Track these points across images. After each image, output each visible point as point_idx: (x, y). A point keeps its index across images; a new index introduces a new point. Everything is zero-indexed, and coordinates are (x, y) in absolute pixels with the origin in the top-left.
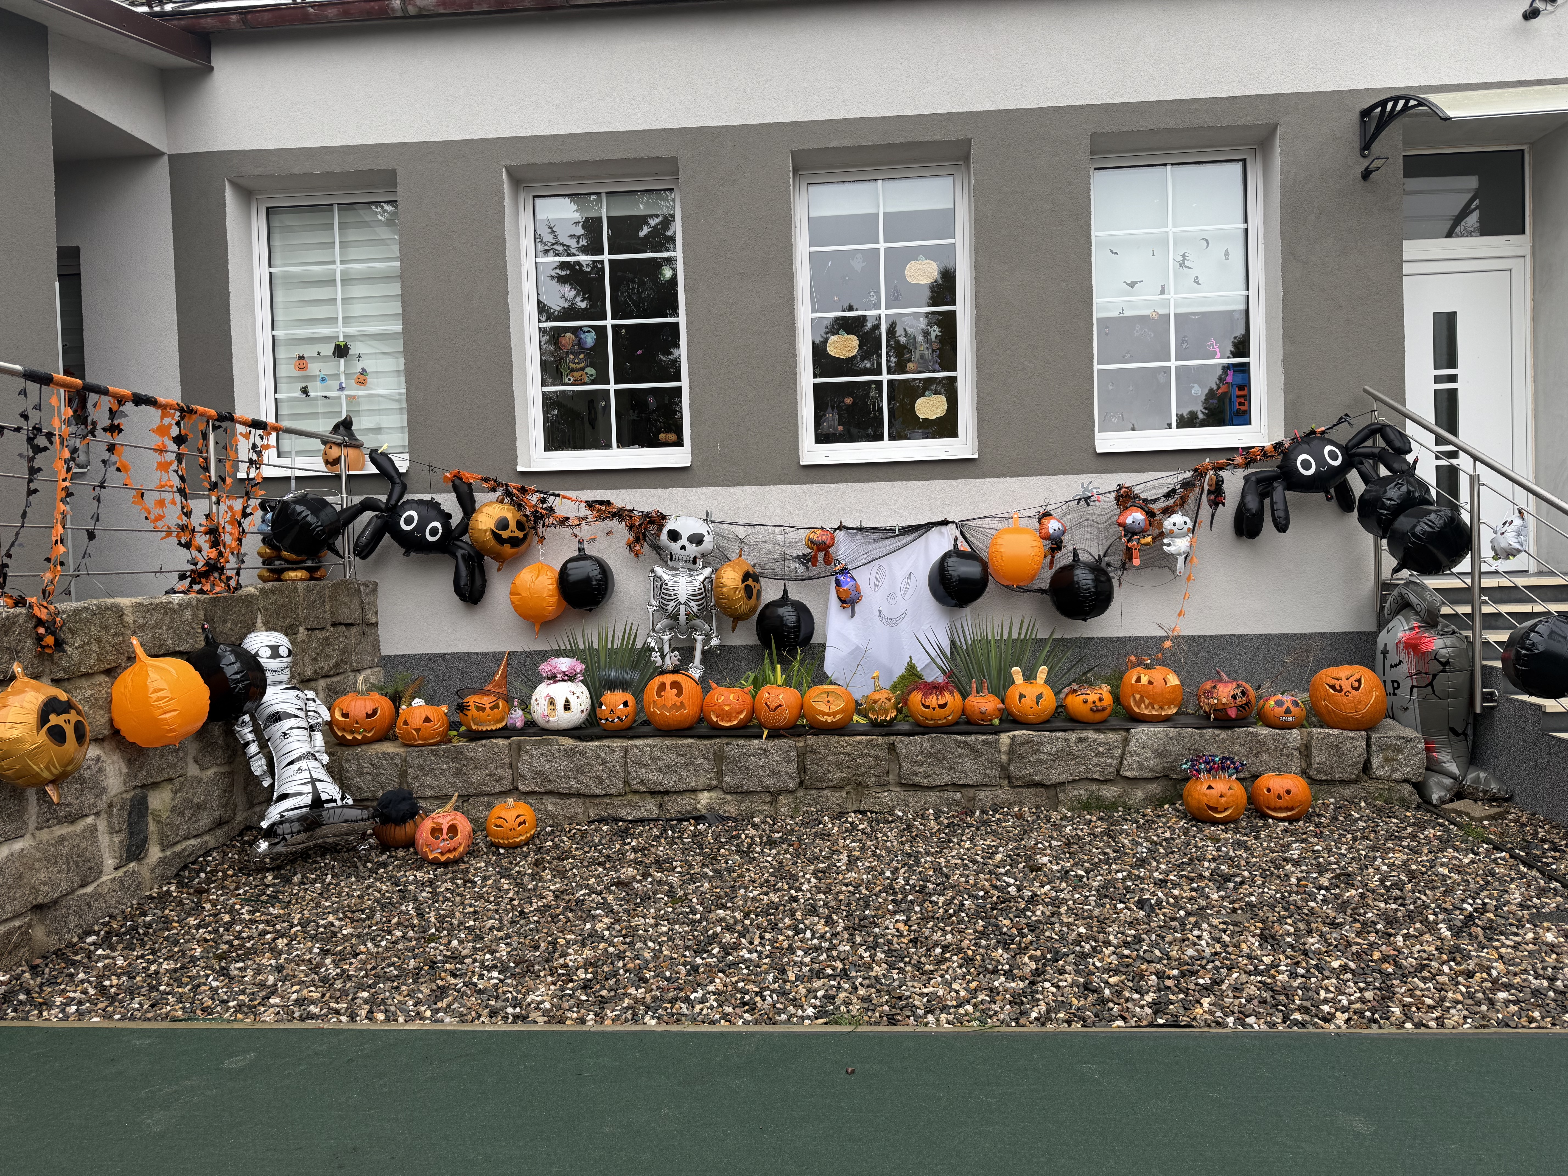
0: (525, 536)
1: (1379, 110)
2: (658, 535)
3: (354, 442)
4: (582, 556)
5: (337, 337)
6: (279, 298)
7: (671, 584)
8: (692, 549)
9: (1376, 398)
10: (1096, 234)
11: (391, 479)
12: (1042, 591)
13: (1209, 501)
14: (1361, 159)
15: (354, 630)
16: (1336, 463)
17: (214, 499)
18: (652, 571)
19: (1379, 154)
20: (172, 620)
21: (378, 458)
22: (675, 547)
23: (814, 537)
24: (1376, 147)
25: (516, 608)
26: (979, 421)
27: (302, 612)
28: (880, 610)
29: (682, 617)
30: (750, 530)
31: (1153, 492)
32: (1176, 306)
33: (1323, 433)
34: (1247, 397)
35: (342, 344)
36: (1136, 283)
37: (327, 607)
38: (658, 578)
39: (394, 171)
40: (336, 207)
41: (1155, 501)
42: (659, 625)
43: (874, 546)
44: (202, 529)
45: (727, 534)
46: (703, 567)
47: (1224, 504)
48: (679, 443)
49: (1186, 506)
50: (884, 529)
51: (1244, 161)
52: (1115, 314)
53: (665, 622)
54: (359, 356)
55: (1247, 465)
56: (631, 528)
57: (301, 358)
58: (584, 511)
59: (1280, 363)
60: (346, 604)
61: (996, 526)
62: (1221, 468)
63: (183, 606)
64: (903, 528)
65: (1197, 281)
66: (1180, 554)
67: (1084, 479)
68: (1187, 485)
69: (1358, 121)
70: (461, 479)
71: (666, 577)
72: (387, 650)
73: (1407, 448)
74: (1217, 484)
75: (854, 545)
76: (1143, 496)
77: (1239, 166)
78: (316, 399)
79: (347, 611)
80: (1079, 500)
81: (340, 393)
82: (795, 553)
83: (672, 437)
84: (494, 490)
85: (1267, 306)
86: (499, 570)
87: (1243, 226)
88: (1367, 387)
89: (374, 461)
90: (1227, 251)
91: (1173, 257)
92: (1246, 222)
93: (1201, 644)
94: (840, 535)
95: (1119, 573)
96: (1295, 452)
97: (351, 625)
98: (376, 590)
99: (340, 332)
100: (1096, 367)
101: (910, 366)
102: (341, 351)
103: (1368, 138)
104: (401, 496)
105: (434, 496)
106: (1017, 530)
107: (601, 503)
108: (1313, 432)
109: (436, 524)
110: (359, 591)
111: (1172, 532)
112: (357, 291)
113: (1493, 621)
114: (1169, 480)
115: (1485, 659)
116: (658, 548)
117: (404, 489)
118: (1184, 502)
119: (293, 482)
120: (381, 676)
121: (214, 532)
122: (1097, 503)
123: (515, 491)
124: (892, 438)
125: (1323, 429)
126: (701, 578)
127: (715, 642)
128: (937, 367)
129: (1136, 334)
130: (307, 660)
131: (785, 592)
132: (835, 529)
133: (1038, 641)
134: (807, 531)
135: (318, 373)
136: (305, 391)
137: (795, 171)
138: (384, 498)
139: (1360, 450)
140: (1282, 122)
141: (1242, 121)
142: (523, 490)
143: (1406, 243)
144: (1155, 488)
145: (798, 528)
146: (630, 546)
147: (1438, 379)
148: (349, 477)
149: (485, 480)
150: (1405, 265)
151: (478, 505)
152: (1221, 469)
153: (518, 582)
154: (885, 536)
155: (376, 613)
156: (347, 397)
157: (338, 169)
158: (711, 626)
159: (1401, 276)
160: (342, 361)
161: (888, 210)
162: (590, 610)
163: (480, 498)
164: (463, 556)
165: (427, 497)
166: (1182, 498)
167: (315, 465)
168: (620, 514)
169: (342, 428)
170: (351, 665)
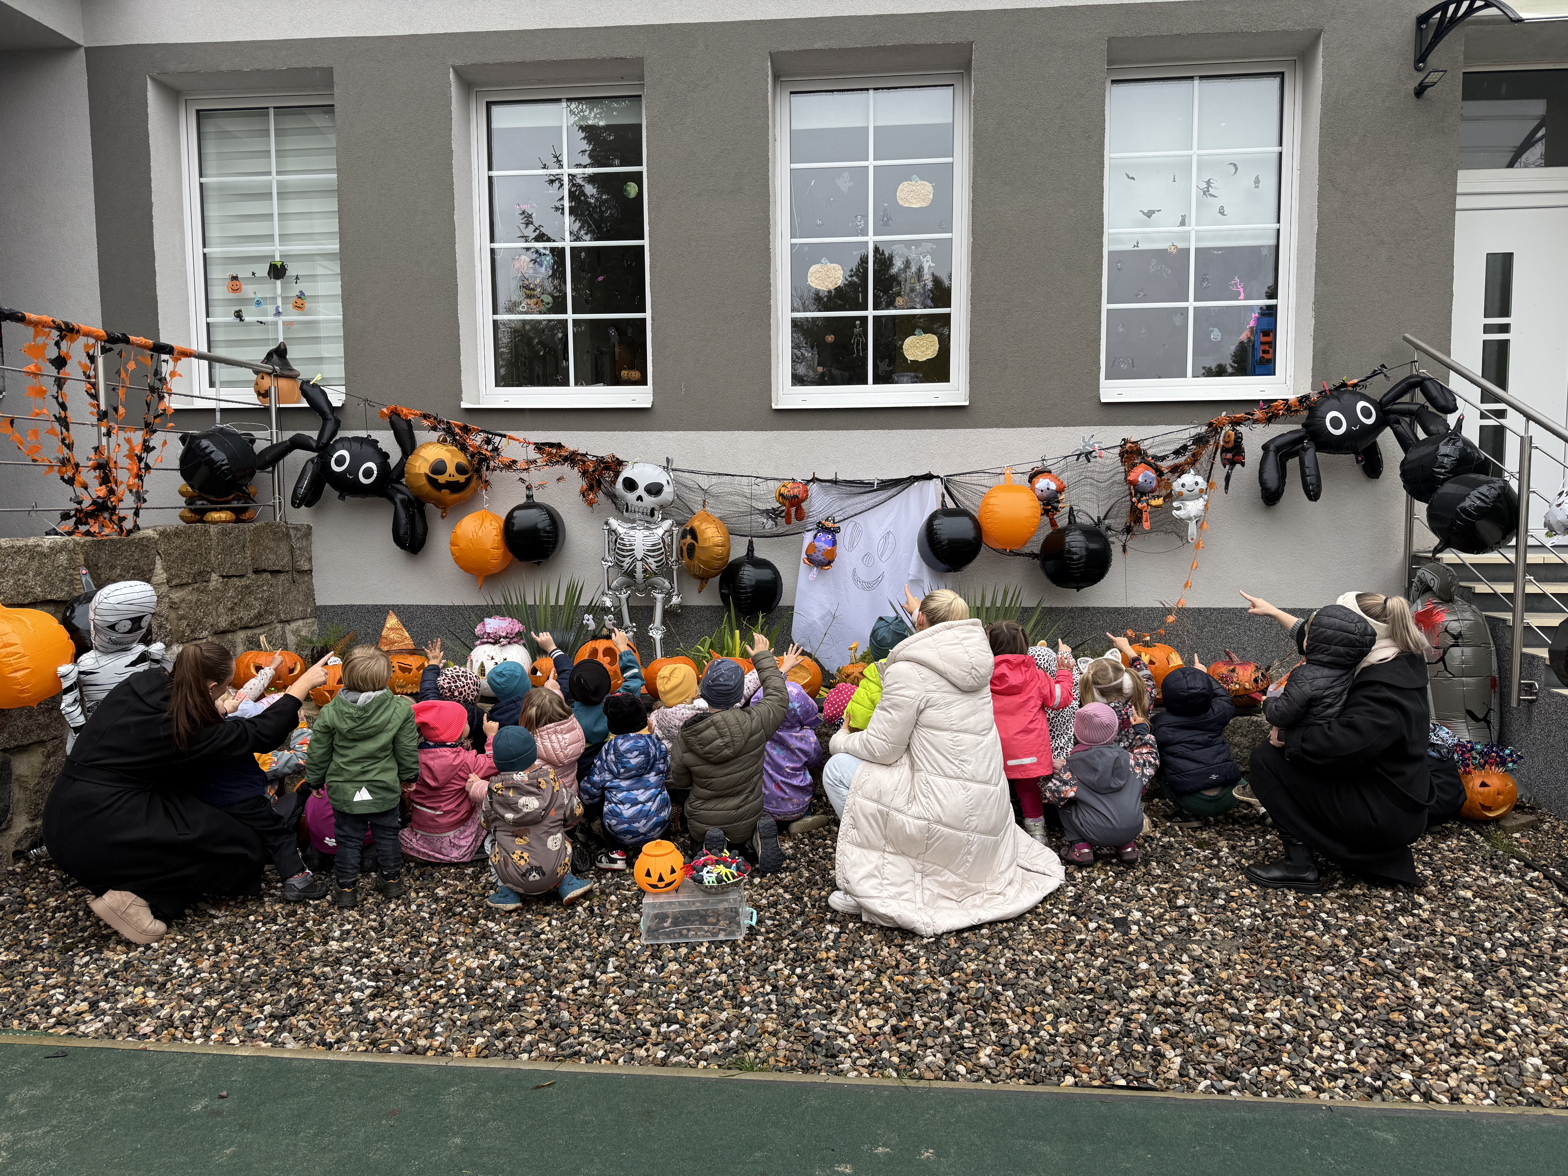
0: (468, 481)
1: (1438, 15)
2: (614, 482)
3: (287, 373)
4: (530, 504)
5: (274, 256)
6: (213, 212)
7: (626, 538)
8: (650, 501)
9: (1418, 348)
10: (1110, 155)
11: (323, 414)
12: (1033, 555)
13: (1223, 460)
14: (1415, 73)
15: (282, 577)
16: (1370, 422)
17: (104, 430)
18: (607, 523)
19: (1435, 67)
20: (42, 565)
21: (311, 391)
22: (631, 497)
23: (784, 491)
24: (1433, 59)
25: (457, 560)
26: (971, 364)
27: (214, 558)
28: (854, 571)
29: (639, 575)
30: (715, 480)
31: (1162, 448)
32: (1198, 239)
33: (1355, 385)
34: (1272, 344)
35: (279, 264)
36: (1154, 212)
37: (249, 553)
38: (612, 531)
39: (330, 70)
40: (272, 111)
41: (1163, 458)
42: (615, 583)
43: (850, 501)
44: (90, 463)
45: (690, 483)
46: (663, 519)
47: (1243, 464)
48: (643, 382)
49: (1198, 465)
50: (862, 482)
51: (1282, 74)
52: (1129, 247)
53: (621, 579)
54: (297, 278)
55: (1269, 420)
56: (584, 473)
57: (235, 278)
58: (533, 455)
59: (1311, 305)
60: (271, 549)
61: (985, 482)
62: (1236, 423)
63: (54, 550)
64: (883, 482)
65: (1222, 212)
66: (1190, 519)
67: (1085, 432)
68: (1200, 441)
69: (1414, 28)
70: (399, 415)
71: (621, 530)
72: (322, 600)
73: (1452, 407)
74: (1235, 441)
75: (828, 499)
76: (1150, 452)
77: (1275, 82)
78: (250, 324)
79: (272, 557)
80: (1079, 455)
81: (277, 318)
82: (763, 507)
83: (635, 375)
84: (434, 429)
85: (1300, 241)
86: (443, 517)
87: (1277, 149)
88: (1408, 335)
89: (305, 394)
90: (1257, 177)
91: (1196, 183)
92: (1281, 144)
93: (1207, 617)
94: (814, 488)
95: (1123, 538)
96: (1322, 409)
97: (279, 572)
98: (310, 534)
99: (276, 251)
100: (1105, 306)
101: (899, 301)
102: (277, 272)
103: (1424, 49)
104: (334, 433)
105: (370, 433)
106: (1011, 488)
107: (551, 445)
108: (1344, 385)
109: (371, 465)
110: (288, 535)
111: (1180, 494)
112: (295, 206)
113: (1537, 603)
114: (1180, 435)
115: (1526, 646)
116: (613, 497)
117: (338, 425)
118: (1196, 460)
119: (218, 415)
120: (315, 627)
121: (104, 469)
122: (1098, 459)
123: (457, 430)
124: (876, 381)
125: (1356, 381)
126: (660, 532)
127: (675, 600)
128: (929, 302)
129: (1152, 270)
130: (221, 609)
131: (751, 549)
132: (809, 481)
133: (1025, 610)
134: (778, 484)
135: (253, 296)
136: (239, 315)
137: (776, 77)
138: (314, 435)
139: (1395, 407)
140: (1326, 28)
141: (1282, 26)
142: (466, 429)
143: (1461, 173)
144: (1163, 444)
145: (767, 479)
146: (583, 494)
147: (1487, 329)
148: (280, 410)
149: (425, 416)
150: (1458, 198)
151: (418, 444)
152: (1239, 424)
153: (459, 531)
154: (863, 490)
155: (310, 559)
156: (284, 322)
157: (270, 67)
158: (671, 582)
159: (1454, 210)
160: (279, 282)
161: (880, 124)
162: (539, 563)
163: (421, 436)
164: (402, 501)
165: (363, 434)
166: (1194, 455)
167: (247, 397)
168: (573, 459)
169: (275, 357)
170: (278, 615)
